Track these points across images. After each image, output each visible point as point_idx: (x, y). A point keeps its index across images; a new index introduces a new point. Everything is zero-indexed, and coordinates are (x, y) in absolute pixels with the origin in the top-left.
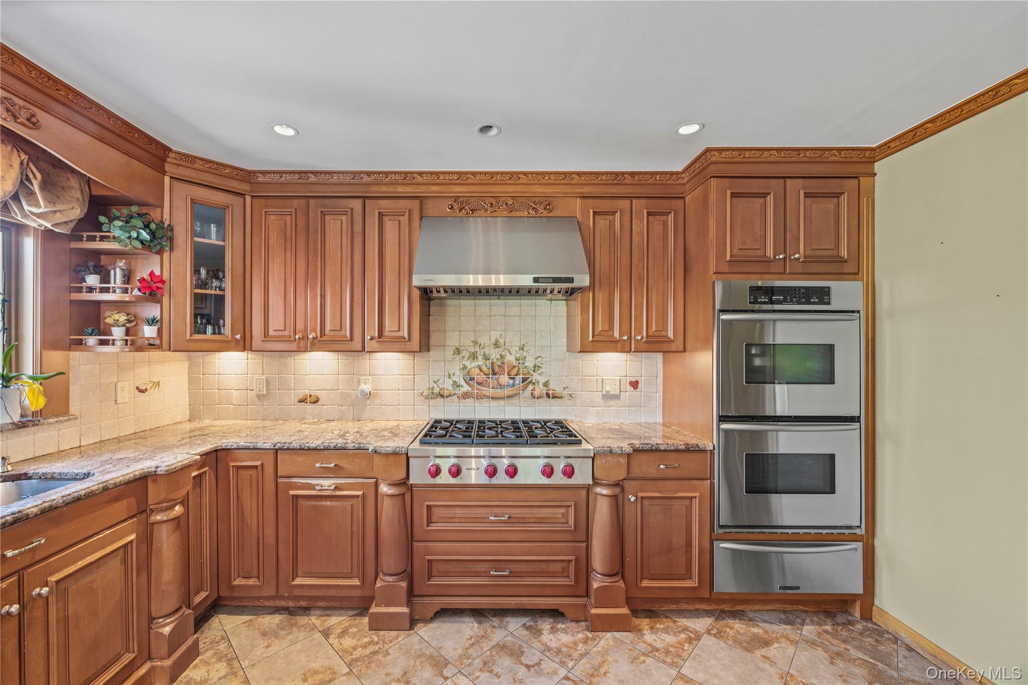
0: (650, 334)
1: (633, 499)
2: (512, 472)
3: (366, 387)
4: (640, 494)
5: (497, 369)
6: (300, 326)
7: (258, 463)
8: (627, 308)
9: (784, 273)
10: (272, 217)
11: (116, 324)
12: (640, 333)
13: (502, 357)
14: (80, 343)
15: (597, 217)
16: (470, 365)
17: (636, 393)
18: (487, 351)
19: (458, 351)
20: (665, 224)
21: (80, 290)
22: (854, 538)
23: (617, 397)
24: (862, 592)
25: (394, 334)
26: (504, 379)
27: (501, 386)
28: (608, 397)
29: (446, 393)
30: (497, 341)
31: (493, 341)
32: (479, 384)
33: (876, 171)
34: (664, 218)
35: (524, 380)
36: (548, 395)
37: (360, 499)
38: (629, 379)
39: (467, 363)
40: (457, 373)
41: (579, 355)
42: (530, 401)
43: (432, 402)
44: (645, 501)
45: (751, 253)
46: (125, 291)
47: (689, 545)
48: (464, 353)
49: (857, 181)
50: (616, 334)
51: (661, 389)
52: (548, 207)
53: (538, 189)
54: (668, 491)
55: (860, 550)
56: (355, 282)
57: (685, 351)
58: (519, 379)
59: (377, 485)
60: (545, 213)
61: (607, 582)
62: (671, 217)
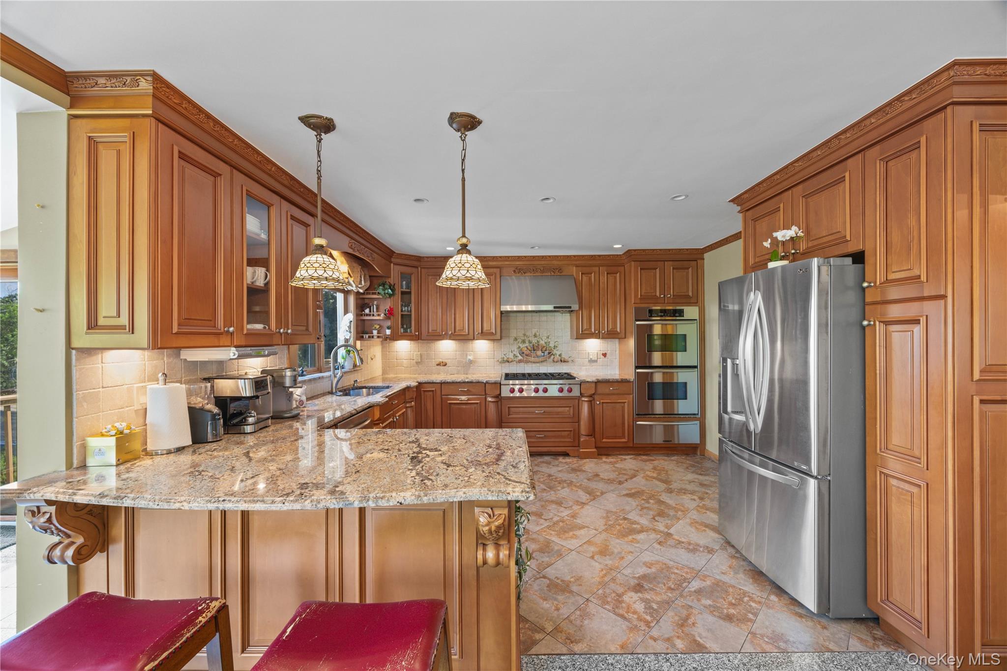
0: (609, 329)
1: (598, 403)
2: (545, 390)
3: (471, 358)
4: (602, 401)
5: (535, 348)
6: (444, 328)
7: (434, 389)
8: (598, 317)
9: (664, 303)
10: (430, 277)
11: (375, 329)
12: (604, 330)
13: (538, 342)
14: (363, 337)
15: (583, 275)
16: (522, 346)
17: (605, 359)
18: (530, 339)
19: (516, 339)
20: (615, 278)
21: (362, 315)
22: (696, 419)
23: (596, 361)
24: (699, 442)
25: (488, 331)
26: (539, 353)
27: (538, 357)
28: (591, 361)
29: (510, 360)
30: (535, 334)
31: (533, 334)
32: (527, 355)
33: (705, 257)
34: (615, 275)
35: (549, 353)
36: (561, 361)
37: (479, 405)
38: (602, 352)
39: (521, 345)
40: (516, 350)
41: (576, 340)
42: (552, 364)
43: (503, 365)
44: (604, 404)
45: (650, 294)
46: (379, 315)
47: (623, 423)
48: (519, 340)
49: (696, 262)
50: (593, 330)
51: (618, 357)
52: (560, 270)
53: (555, 262)
54: (614, 399)
55: (699, 424)
56: (470, 307)
57: (625, 338)
58: (546, 353)
59: (486, 399)
60: (559, 274)
61: (587, 438)
62: (618, 275)
